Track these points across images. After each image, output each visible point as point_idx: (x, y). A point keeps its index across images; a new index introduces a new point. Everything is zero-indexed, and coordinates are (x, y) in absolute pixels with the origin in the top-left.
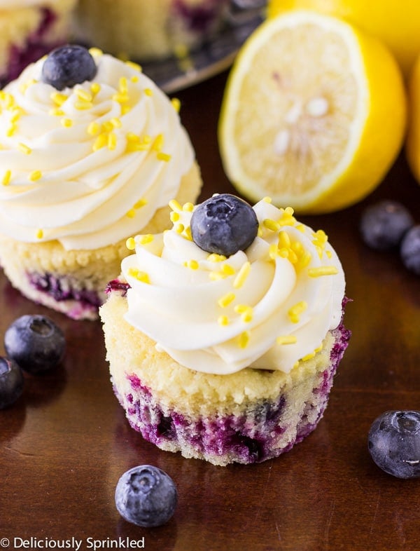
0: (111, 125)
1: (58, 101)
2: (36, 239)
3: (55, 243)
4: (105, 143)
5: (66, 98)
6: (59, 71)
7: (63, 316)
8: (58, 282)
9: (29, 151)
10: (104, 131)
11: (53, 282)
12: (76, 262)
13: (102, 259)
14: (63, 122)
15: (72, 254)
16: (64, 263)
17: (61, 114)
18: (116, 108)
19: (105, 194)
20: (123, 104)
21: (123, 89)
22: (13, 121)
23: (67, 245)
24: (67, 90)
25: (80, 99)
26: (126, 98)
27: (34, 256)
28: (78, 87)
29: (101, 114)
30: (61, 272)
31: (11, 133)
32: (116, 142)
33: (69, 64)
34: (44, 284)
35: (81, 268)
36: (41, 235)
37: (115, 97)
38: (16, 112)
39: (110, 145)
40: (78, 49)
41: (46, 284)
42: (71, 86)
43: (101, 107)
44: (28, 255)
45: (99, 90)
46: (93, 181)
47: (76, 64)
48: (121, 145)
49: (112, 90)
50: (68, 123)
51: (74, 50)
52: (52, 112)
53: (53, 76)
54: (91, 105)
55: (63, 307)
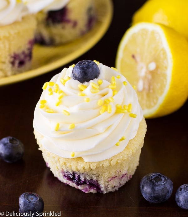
0: (109, 100)
1: (82, 89)
2: (71, 157)
3: (80, 158)
4: (106, 110)
5: (86, 87)
6: (82, 73)
7: (80, 191)
8: (79, 176)
9: (69, 114)
10: (105, 103)
11: (77, 176)
12: (90, 167)
13: (103, 166)
14: (85, 99)
15: (88, 164)
16: (84, 168)
17: (84, 95)
18: (111, 93)
19: (106, 135)
20: (113, 90)
21: (113, 82)
22: (59, 99)
23: (86, 160)
24: (86, 83)
25: (93, 88)
26: (115, 87)
27: (68, 164)
28: (91, 81)
29: (104, 95)
30: (81, 172)
31: (58, 105)
32: (112, 109)
33: (87, 70)
34: (72, 177)
35: (92, 170)
36: (73, 155)
37: (110, 87)
38: (61, 94)
39: (109, 111)
40: (91, 62)
41: (73, 177)
42: (88, 81)
43: (103, 92)
44: (65, 164)
45: (102, 83)
46: (101, 129)
47: (90, 70)
48: (113, 110)
49: (109, 83)
50: (88, 100)
51: (89, 62)
52: (79, 94)
53: (79, 76)
54: (99, 90)
55: (80, 187)
